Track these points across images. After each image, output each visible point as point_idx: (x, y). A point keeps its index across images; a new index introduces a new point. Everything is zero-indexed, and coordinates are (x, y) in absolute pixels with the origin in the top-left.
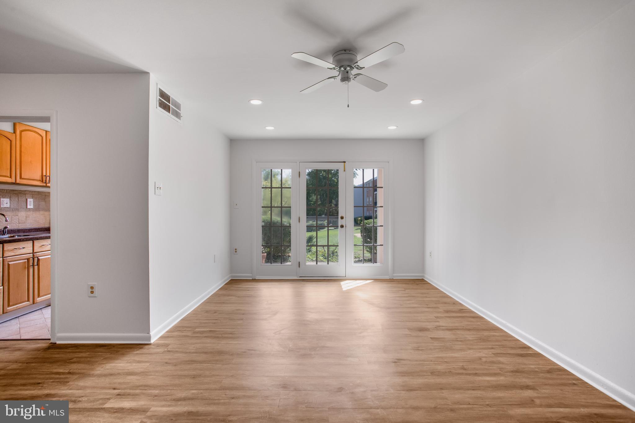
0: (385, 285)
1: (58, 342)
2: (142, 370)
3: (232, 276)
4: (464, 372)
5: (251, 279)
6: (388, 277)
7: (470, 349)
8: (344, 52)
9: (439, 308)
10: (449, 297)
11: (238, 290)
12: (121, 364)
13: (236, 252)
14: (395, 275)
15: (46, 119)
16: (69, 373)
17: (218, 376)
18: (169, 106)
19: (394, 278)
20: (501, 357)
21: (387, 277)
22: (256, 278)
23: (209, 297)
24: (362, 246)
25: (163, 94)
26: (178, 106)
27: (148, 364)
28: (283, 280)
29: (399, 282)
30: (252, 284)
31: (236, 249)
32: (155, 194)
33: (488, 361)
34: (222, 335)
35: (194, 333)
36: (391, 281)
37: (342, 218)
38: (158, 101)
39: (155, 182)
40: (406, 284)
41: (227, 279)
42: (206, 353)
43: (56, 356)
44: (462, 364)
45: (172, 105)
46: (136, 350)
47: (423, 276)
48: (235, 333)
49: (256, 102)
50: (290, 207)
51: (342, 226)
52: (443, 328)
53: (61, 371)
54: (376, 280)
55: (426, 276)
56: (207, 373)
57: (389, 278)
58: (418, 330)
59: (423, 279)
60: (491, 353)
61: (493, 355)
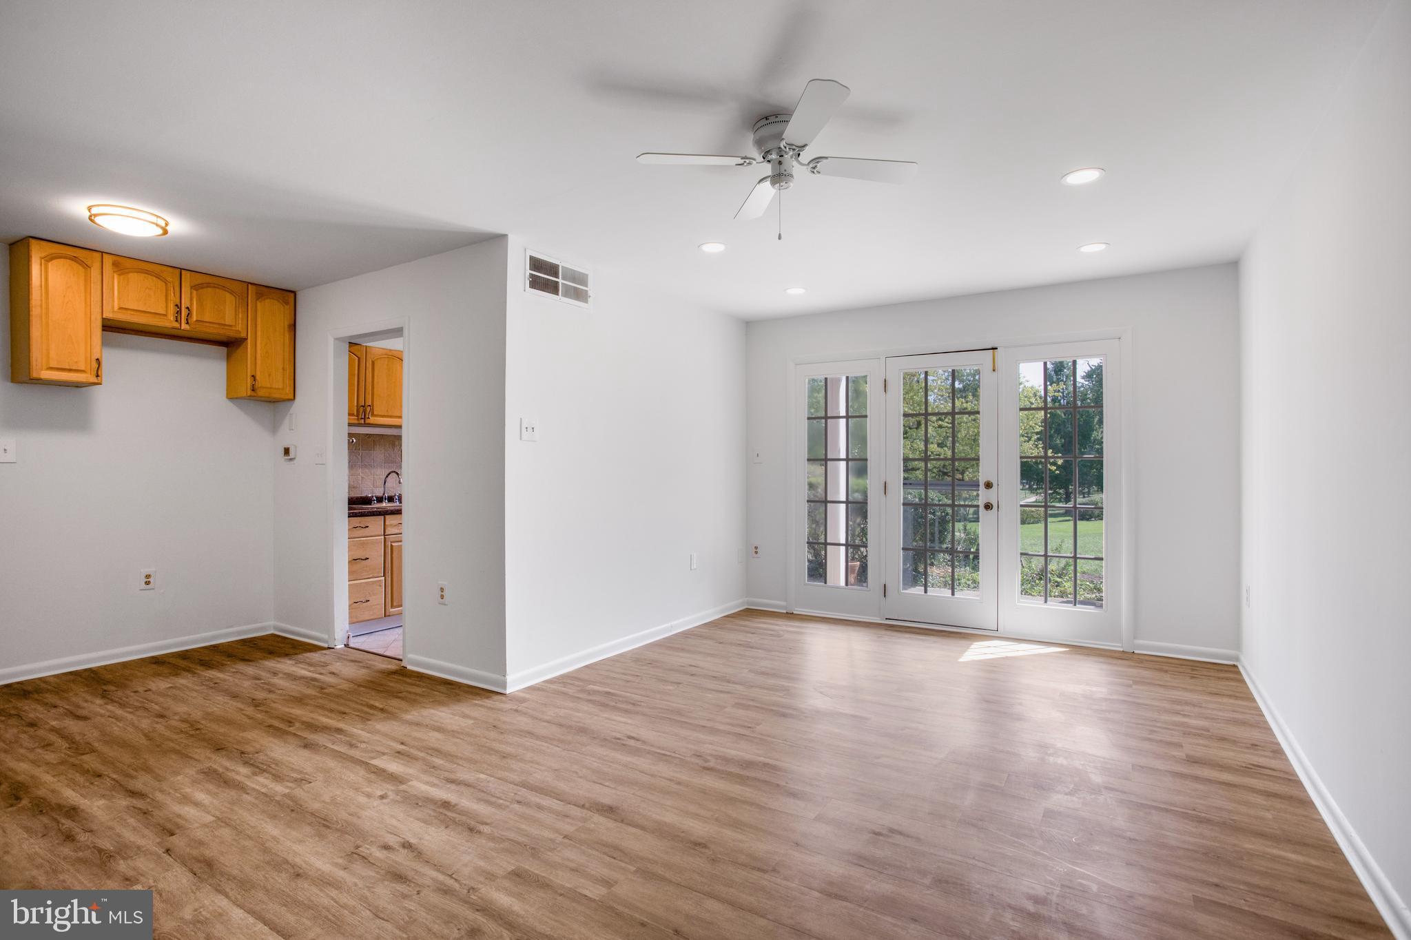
0: (1105, 667)
1: (409, 667)
2: (455, 728)
3: (748, 603)
5: (785, 611)
8: (764, 122)
10: (1265, 728)
11: (736, 630)
12: (443, 714)
13: (756, 553)
14: (1141, 642)
15: (397, 332)
16: (382, 710)
17: (538, 764)
18: (557, 282)
21: (1117, 647)
22: (794, 612)
23: (669, 637)
24: (1043, 558)
25: (536, 264)
26: (581, 279)
27: (473, 722)
28: (849, 623)
30: (775, 622)
31: (756, 548)
32: (521, 439)
34: (616, 703)
35: (583, 691)
37: (989, 485)
38: (527, 279)
39: (521, 419)
41: (734, 606)
42: (561, 725)
43: (391, 684)
45: (563, 279)
46: (479, 698)
47: (1238, 659)
48: (642, 704)
49: (713, 248)
50: (866, 460)
51: (988, 507)
53: (377, 704)
55: (1242, 658)
56: (529, 755)
57: (1121, 650)
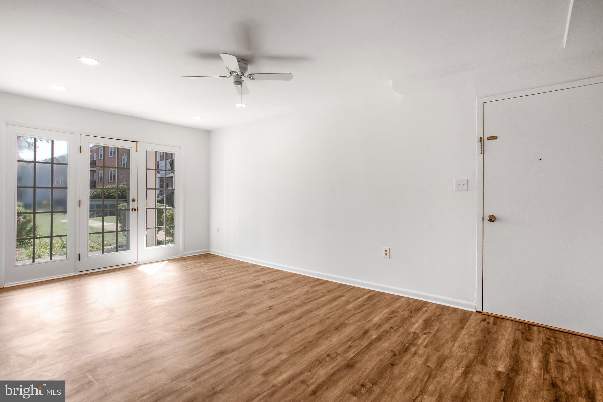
4: (308, 300)
6: (179, 256)
7: (297, 288)
9: (249, 271)
19: (185, 256)
20: (315, 287)
29: (192, 258)
33: (312, 291)
36: (183, 259)
40: (200, 259)
44: (304, 297)
52: (268, 282)
54: (171, 260)
58: (256, 287)
59: (208, 253)
60: (308, 287)
61: (311, 288)
